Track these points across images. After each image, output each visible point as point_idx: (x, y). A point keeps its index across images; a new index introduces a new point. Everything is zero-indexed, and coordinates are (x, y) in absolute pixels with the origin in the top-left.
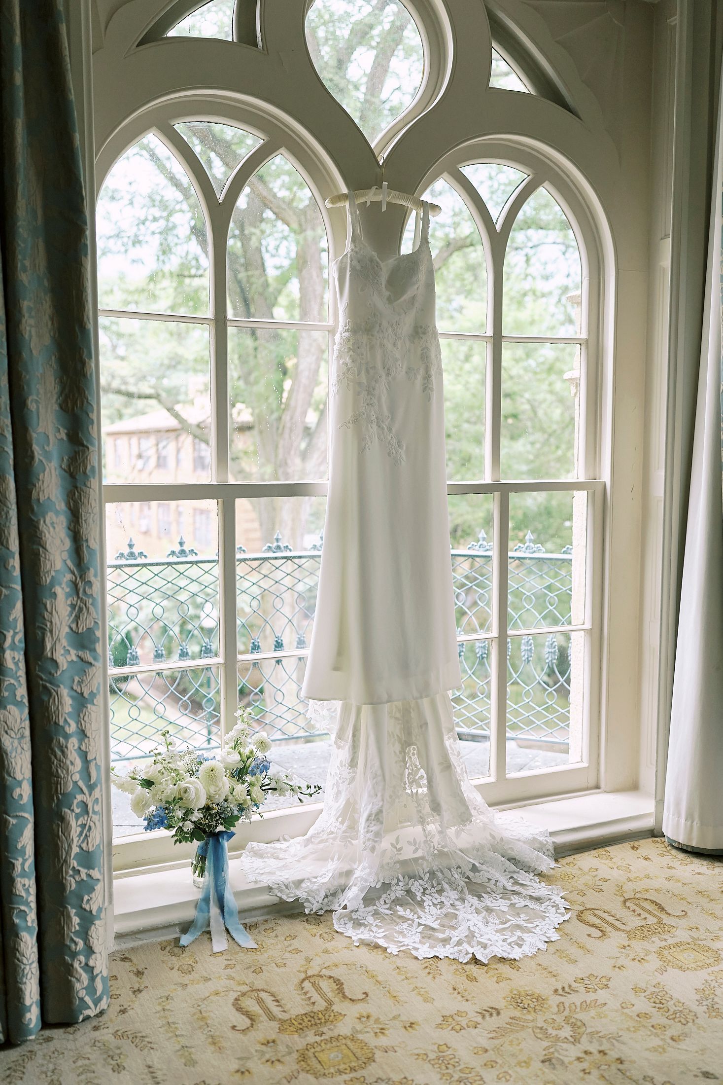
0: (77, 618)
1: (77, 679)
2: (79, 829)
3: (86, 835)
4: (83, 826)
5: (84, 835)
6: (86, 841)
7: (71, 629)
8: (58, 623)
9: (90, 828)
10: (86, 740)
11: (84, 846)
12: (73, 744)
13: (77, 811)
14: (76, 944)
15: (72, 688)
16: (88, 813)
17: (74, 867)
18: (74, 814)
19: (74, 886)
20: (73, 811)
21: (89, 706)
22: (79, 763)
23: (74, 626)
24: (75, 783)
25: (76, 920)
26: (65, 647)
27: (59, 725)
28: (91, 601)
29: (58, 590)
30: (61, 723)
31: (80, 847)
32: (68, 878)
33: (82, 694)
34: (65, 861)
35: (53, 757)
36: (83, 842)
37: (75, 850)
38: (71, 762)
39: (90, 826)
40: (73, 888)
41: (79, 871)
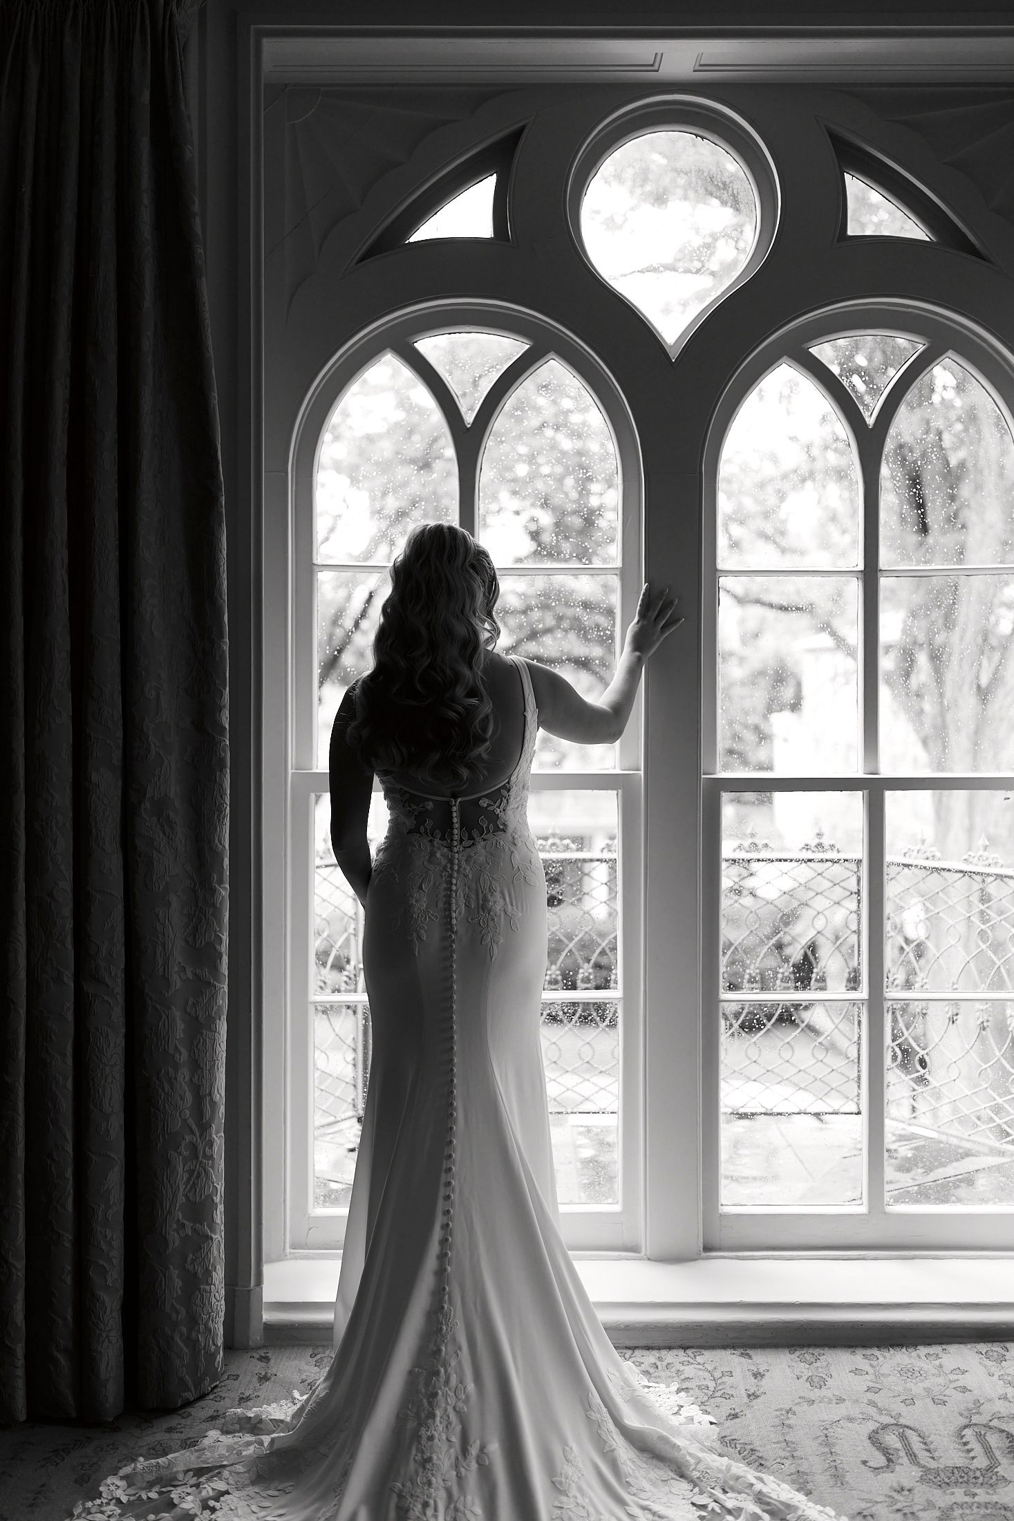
0: (196, 929)
1: (191, 1000)
2: (186, 1176)
3: (194, 1182)
4: (191, 1172)
5: (191, 1182)
6: (194, 1190)
7: (188, 942)
8: (172, 936)
9: (199, 1175)
10: (199, 1071)
11: (191, 1195)
12: (184, 1075)
13: (186, 1153)
14: (177, 1312)
15: (185, 1011)
16: (197, 1158)
17: (178, 1220)
18: (181, 1157)
19: (177, 1242)
20: (180, 1154)
21: (204, 1032)
22: (189, 1096)
23: (190, 939)
24: (185, 1121)
25: (178, 1283)
26: (180, 963)
27: (168, 1052)
28: (211, 910)
29: (173, 898)
30: (171, 1050)
31: (186, 1196)
32: (172, 1233)
33: (197, 1018)
34: (169, 1212)
35: (160, 1091)
36: (189, 1191)
37: (181, 1199)
38: (180, 1095)
39: (198, 1173)
40: (176, 1245)
41: (184, 1225)
